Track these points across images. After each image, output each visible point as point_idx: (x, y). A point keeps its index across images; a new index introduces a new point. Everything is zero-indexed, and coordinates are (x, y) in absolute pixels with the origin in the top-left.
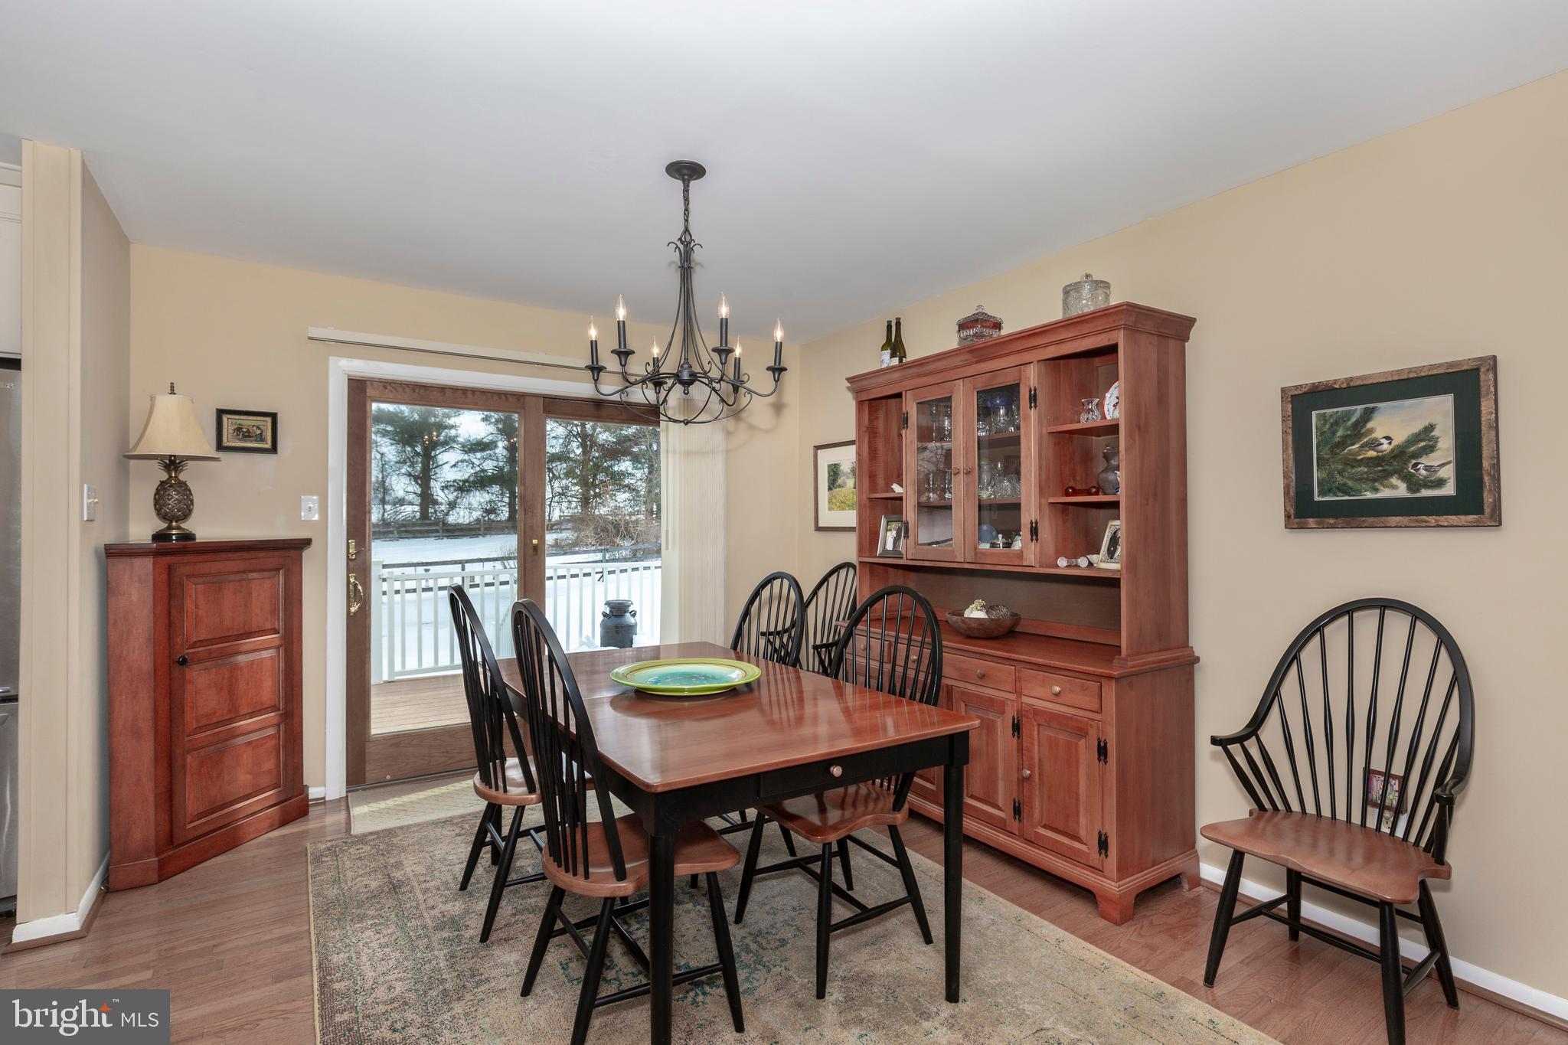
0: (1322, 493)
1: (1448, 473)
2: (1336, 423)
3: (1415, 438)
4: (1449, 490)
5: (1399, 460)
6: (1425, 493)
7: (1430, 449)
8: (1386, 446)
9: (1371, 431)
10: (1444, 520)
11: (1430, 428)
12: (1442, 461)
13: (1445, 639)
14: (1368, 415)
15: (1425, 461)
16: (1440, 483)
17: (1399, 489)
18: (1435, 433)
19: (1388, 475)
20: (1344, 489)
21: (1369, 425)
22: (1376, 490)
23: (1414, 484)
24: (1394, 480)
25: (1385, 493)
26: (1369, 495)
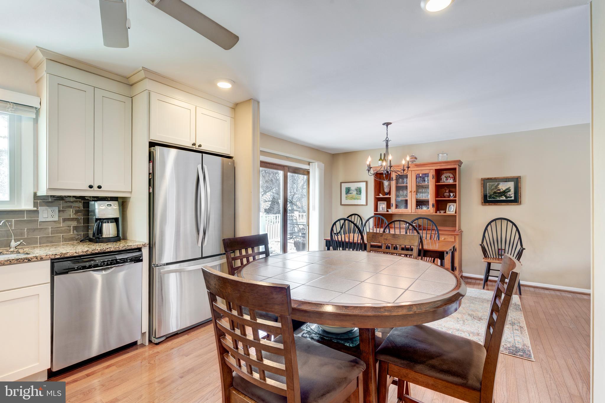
0: (489, 198)
1: (513, 195)
2: (492, 186)
3: (507, 189)
4: (513, 198)
5: (504, 193)
6: (509, 199)
7: (510, 191)
8: (501, 190)
9: (499, 187)
10: (512, 204)
11: (510, 187)
12: (512, 193)
13: (514, 224)
14: (498, 185)
15: (509, 193)
16: (511, 197)
17: (504, 198)
18: (510, 188)
19: (502, 195)
20: (493, 198)
21: (499, 186)
22: (500, 198)
23: (506, 197)
24: (503, 196)
25: (501, 199)
26: (498, 199)
